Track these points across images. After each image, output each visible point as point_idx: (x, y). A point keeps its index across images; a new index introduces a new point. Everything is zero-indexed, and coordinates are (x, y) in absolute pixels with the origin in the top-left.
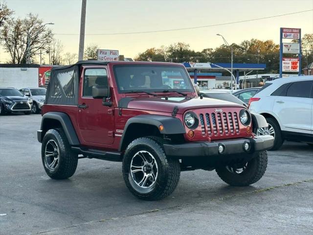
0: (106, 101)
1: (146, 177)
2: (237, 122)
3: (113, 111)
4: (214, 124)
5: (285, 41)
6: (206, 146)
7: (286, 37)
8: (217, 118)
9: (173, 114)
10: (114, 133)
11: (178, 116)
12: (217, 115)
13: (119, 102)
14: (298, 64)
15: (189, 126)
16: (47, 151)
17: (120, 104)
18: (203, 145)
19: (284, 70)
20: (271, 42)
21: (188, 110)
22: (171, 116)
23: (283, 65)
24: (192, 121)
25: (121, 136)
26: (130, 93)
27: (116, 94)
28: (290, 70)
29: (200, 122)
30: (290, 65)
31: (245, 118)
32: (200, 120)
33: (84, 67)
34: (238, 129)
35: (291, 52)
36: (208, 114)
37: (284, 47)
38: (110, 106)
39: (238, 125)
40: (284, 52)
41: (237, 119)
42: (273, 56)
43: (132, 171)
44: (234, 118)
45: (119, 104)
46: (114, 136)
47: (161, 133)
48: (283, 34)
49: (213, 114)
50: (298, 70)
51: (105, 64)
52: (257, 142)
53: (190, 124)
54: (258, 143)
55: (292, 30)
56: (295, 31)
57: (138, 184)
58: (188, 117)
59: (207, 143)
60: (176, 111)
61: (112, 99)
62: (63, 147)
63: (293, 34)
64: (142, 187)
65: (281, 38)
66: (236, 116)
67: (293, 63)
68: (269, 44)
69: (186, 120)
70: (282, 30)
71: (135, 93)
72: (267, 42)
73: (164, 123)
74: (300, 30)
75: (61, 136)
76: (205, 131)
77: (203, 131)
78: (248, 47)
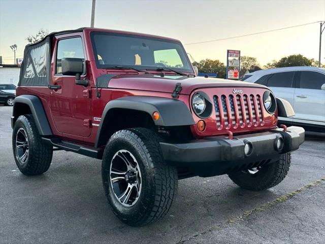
0: (80, 78)
1: (129, 188)
2: (260, 109)
3: (90, 92)
4: (232, 111)
5: (230, 58)
6: (227, 145)
7: (231, 56)
8: (236, 103)
9: (174, 95)
10: (91, 122)
11: (181, 99)
12: (235, 98)
13: (97, 80)
14: (238, 74)
15: (198, 114)
16: (18, 140)
17: (99, 83)
18: (223, 144)
19: (229, 77)
20: (218, 61)
21: (197, 89)
22: (171, 97)
23: (229, 74)
24: (201, 106)
25: (98, 125)
26: (113, 69)
27: (94, 69)
28: (233, 77)
29: (214, 107)
30: (233, 74)
31: (268, 103)
32: (213, 104)
33: (57, 37)
34: (262, 117)
35: (233, 65)
36: (224, 96)
37: (229, 63)
38: (86, 85)
39: (261, 113)
40: (229, 65)
41: (260, 104)
42: (219, 70)
43: (111, 179)
44: (257, 102)
45: (97, 83)
46: (91, 126)
47: (157, 123)
48: (229, 54)
49: (231, 96)
50: (238, 78)
51: (80, 30)
52: (292, 137)
53: (198, 111)
54: (294, 138)
55: (234, 52)
56: (237, 52)
57: (119, 200)
58: (197, 99)
59: (228, 141)
60: (178, 91)
61: (89, 75)
62: (32, 136)
63: (235, 54)
64: (123, 204)
65: (228, 56)
66: (259, 100)
67: (235, 73)
68: (217, 62)
69: (194, 104)
70: (228, 51)
71: (120, 69)
72: (216, 61)
73: (159, 108)
74: (240, 51)
75: (30, 124)
76: (220, 121)
77: (218, 121)
78: (204, 64)
